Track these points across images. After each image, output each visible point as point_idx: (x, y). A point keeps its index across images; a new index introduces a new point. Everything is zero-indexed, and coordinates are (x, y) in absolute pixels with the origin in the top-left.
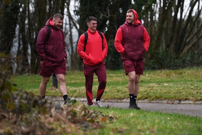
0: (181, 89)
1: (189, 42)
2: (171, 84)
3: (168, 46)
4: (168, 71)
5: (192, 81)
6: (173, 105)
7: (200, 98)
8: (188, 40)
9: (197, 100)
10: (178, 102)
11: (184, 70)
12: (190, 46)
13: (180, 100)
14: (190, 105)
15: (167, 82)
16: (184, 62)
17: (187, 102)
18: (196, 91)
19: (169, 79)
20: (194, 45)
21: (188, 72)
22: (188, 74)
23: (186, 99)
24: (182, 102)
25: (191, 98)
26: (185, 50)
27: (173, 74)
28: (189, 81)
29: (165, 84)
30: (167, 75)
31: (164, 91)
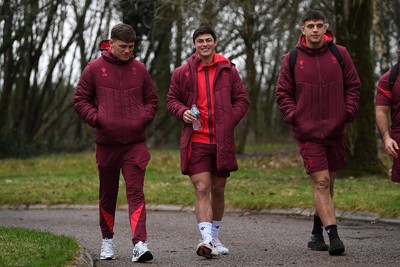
0: (29, 187)
1: (47, 119)
2: (17, 181)
3: (16, 125)
4: (13, 161)
5: (47, 175)
6: (17, 213)
7: (56, 201)
8: (45, 116)
9: (53, 204)
10: (24, 206)
11: (38, 159)
12: (48, 124)
13: (28, 204)
14: (41, 212)
15: (11, 177)
16: (38, 147)
17: (38, 206)
18: (52, 191)
19: (14, 173)
20: (54, 123)
21: (43, 162)
22: (43, 165)
23: (37, 203)
24: (31, 207)
25: (44, 200)
26: (42, 130)
27: (22, 166)
28: (43, 175)
29: (8, 181)
30: (12, 167)
31: (5, 191)
